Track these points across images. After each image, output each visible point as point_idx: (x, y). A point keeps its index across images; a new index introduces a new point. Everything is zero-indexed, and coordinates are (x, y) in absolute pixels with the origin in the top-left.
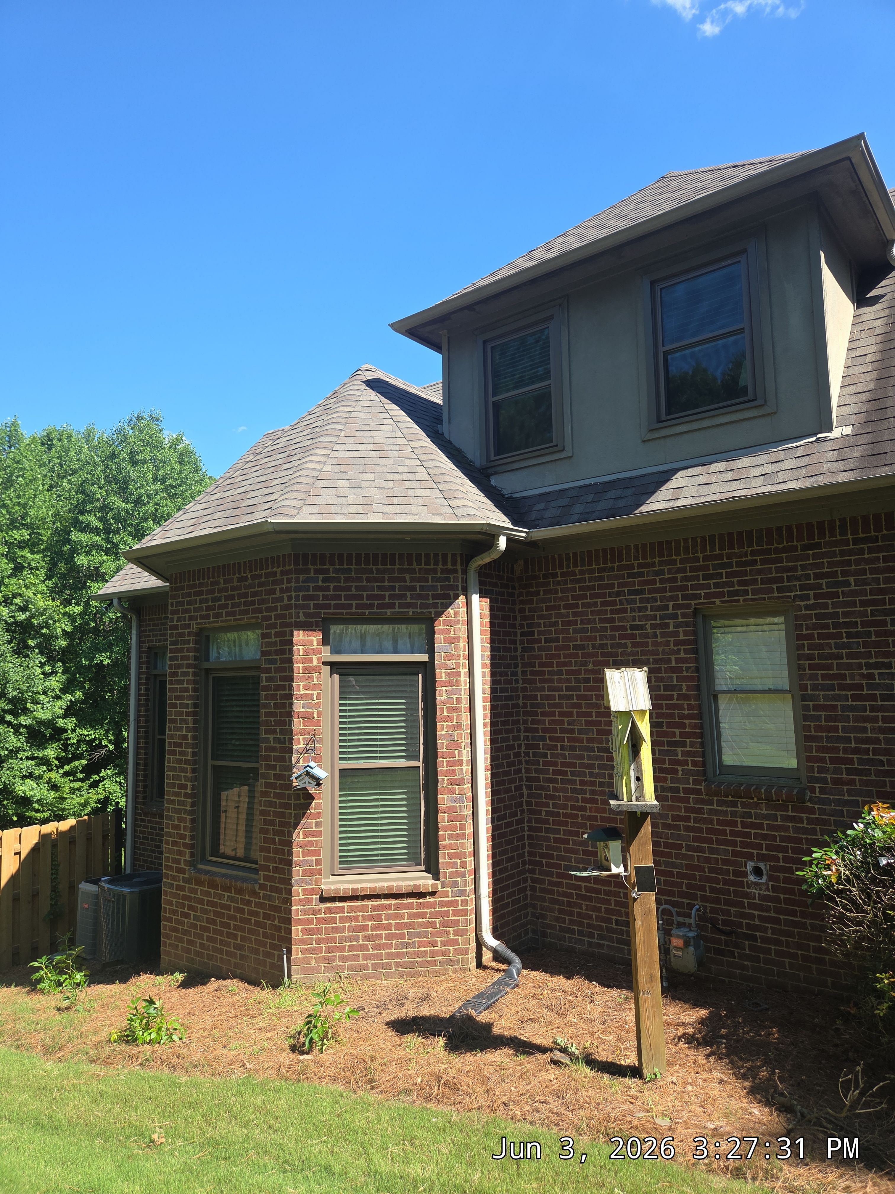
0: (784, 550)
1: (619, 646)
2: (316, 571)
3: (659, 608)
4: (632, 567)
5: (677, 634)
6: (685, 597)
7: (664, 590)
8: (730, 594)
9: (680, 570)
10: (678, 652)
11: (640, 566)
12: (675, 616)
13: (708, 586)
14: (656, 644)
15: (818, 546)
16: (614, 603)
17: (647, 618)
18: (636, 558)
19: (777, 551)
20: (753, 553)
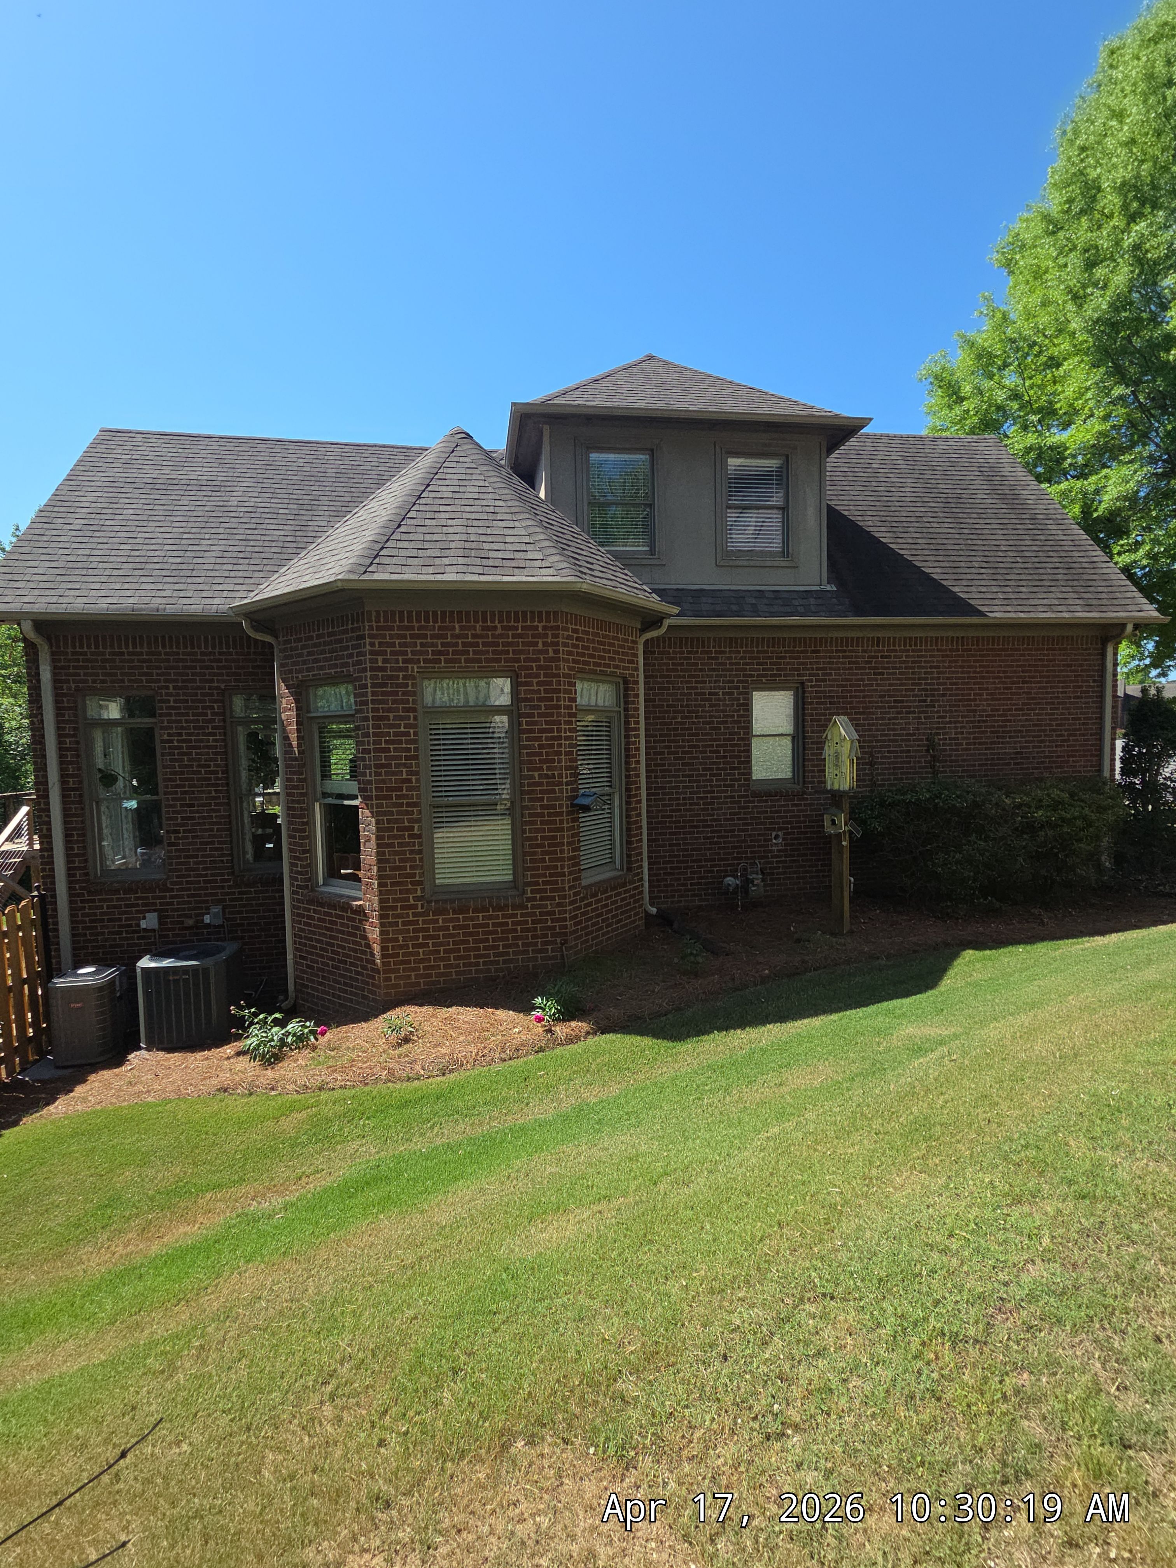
0: (802, 652)
1: (700, 706)
3: (729, 682)
4: (711, 652)
5: (739, 699)
6: (744, 676)
7: (732, 670)
8: (771, 676)
9: (742, 658)
10: (739, 710)
11: (716, 652)
12: (738, 688)
13: (759, 670)
14: (724, 705)
15: (818, 652)
16: (698, 676)
17: (719, 688)
20: (786, 652)
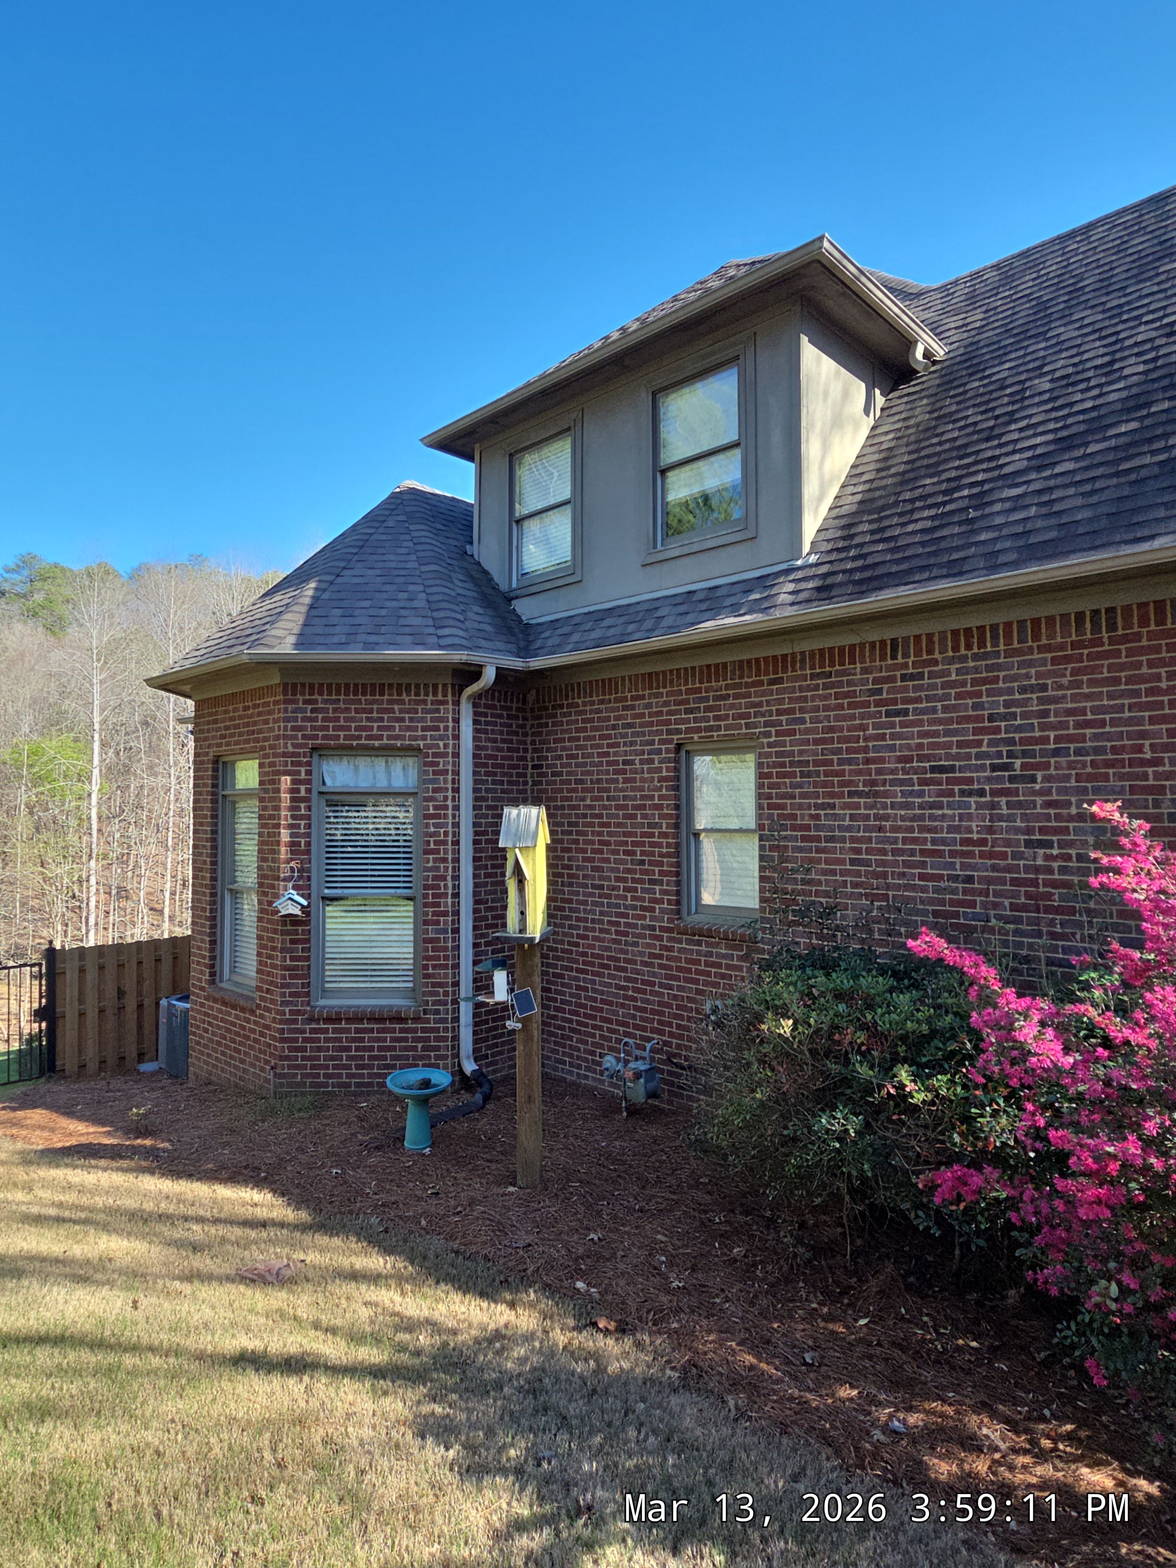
0: (753, 684)
2: (305, 702)
3: (647, 743)
4: (625, 699)
5: (661, 770)
6: (668, 732)
7: (652, 724)
9: (665, 704)
11: (633, 698)
12: (660, 752)
13: (688, 721)
15: (781, 681)
16: (610, 737)
17: (636, 753)
18: (630, 691)
19: (747, 685)
